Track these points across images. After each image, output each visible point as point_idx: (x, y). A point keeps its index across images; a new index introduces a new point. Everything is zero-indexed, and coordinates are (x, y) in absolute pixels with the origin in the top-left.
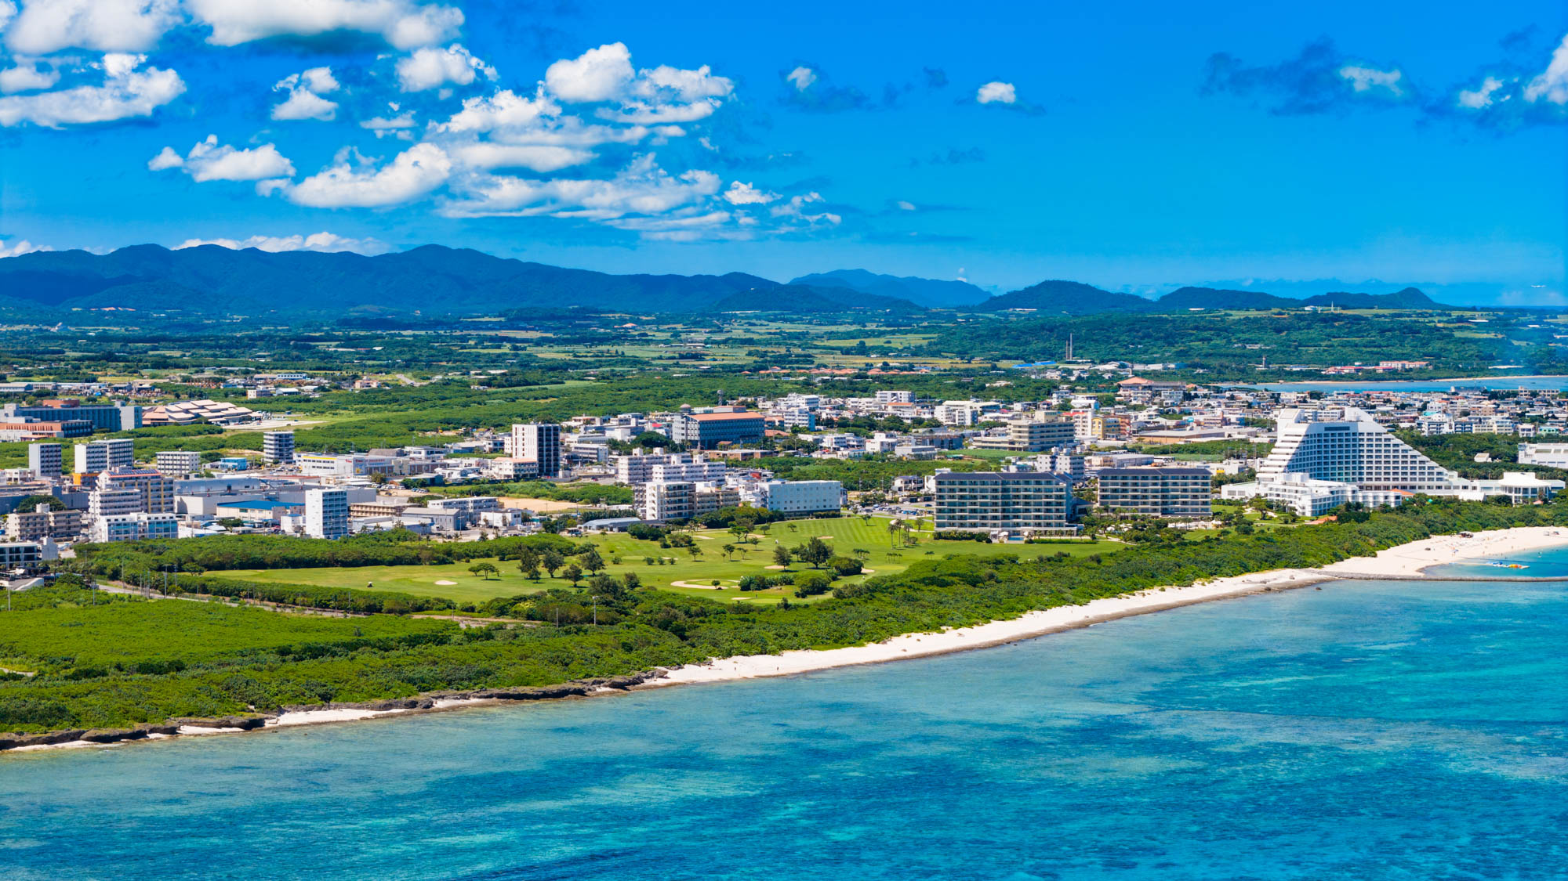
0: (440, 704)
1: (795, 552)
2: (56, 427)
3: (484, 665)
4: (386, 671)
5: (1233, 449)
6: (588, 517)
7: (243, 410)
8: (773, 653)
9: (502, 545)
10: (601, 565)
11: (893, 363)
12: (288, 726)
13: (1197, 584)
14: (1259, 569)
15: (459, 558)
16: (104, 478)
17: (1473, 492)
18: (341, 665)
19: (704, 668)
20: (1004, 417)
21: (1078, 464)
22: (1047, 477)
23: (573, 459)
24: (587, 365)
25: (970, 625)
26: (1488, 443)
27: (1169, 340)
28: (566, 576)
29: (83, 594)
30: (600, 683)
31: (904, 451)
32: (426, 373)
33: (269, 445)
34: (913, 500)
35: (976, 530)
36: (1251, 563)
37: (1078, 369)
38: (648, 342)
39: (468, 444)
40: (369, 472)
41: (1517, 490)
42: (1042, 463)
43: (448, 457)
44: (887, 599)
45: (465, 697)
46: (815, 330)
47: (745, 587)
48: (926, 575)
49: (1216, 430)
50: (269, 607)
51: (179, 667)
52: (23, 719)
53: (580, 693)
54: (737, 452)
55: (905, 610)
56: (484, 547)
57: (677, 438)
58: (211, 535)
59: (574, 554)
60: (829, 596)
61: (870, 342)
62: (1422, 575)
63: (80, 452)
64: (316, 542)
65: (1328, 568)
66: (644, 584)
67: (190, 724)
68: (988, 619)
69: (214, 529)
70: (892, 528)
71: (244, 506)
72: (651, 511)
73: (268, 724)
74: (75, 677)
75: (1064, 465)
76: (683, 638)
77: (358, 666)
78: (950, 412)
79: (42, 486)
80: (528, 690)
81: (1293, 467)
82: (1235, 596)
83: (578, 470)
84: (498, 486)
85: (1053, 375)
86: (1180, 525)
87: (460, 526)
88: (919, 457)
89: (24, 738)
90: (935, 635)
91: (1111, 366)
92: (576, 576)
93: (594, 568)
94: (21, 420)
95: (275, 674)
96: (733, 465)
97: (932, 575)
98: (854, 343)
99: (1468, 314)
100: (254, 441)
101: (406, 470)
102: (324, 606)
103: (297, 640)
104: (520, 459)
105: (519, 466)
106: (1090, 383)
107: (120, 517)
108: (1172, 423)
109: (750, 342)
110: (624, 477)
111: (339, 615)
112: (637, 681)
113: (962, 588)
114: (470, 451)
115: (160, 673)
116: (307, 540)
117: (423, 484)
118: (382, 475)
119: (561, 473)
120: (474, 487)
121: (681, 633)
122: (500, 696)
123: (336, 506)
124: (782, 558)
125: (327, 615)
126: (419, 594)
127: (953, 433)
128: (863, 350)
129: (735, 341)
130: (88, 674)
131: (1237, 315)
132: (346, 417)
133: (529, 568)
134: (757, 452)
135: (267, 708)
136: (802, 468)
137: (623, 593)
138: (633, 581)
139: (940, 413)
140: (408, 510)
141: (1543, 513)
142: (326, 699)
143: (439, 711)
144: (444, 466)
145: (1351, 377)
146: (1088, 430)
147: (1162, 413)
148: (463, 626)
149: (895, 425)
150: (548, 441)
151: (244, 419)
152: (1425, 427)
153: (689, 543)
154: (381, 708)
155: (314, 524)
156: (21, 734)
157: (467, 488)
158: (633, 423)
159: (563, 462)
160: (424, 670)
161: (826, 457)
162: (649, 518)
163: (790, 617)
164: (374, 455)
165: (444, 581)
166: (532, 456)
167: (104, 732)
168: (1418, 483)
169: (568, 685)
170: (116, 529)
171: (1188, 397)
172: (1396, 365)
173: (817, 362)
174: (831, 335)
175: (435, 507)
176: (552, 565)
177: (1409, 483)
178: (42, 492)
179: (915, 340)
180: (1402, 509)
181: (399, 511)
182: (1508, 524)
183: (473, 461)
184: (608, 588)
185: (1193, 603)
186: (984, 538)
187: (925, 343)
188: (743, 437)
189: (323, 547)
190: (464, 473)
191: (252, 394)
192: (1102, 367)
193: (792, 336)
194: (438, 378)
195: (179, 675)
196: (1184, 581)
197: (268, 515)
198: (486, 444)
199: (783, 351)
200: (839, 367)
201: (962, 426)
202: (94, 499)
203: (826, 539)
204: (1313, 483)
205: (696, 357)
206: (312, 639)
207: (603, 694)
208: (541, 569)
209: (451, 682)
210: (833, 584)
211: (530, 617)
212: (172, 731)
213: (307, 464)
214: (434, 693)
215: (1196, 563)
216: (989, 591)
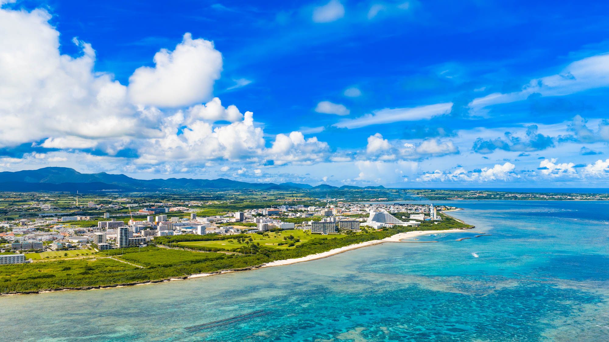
0: (222, 272)
1: (287, 237)
2: (154, 212)
3: (231, 264)
4: (212, 265)
5: (360, 216)
6: (249, 230)
7: (188, 208)
8: (286, 259)
9: (234, 236)
10: (252, 240)
11: (298, 199)
12: (192, 278)
13: (360, 243)
14: (371, 240)
15: (226, 239)
16: (160, 224)
17: (405, 224)
18: (203, 265)
19: (273, 263)
20: (320, 210)
21: (335, 219)
22: (331, 223)
23: (246, 218)
24: (247, 199)
25: (321, 253)
26: (403, 214)
27: (343, 195)
28: (246, 243)
29: (154, 248)
30: (253, 267)
31: (303, 216)
32: (220, 201)
33: (192, 215)
34: (307, 226)
35: (319, 232)
36: (369, 239)
37: (329, 200)
38: (257, 195)
39: (228, 215)
40: (210, 221)
41: (413, 224)
42: (328, 220)
43: (224, 218)
44: (305, 248)
45: (227, 270)
46: (284, 192)
47: (279, 245)
48: (311, 243)
49: (356, 212)
50: (189, 250)
51: (171, 266)
52: (138, 278)
53: (250, 269)
54: (275, 217)
55: (309, 250)
56: (231, 237)
57: (264, 214)
58: (180, 235)
59: (247, 238)
60: (295, 247)
61: (294, 195)
62: (399, 241)
63: (157, 218)
64: (200, 236)
65: (383, 240)
66: (260, 245)
67: (173, 278)
68: (324, 251)
69: (180, 233)
70: (304, 232)
71: (186, 228)
72: (261, 229)
73: (188, 278)
74: (150, 268)
75: (332, 220)
76: (269, 257)
77: (206, 265)
78: (310, 209)
79: (149, 225)
80: (239, 269)
81: (373, 220)
82: (368, 246)
83: (247, 220)
84: (233, 224)
85: (325, 201)
86: (355, 231)
87: (226, 232)
88: (306, 217)
89: (138, 282)
90: (315, 255)
91: (335, 199)
92: (247, 243)
93: (251, 241)
94: (147, 211)
95: (190, 267)
96: (274, 219)
97: (313, 242)
98: (291, 195)
99: (392, 190)
100: (189, 214)
101: (216, 221)
102: (200, 250)
103: (194, 259)
104: (237, 218)
105: (236, 220)
106: (332, 202)
107: (163, 231)
108: (348, 211)
109: (274, 195)
110: (255, 221)
111: (203, 252)
112: (260, 266)
113: (319, 245)
114: (228, 217)
115: (167, 267)
116: (198, 235)
117: (219, 223)
118: (212, 222)
119: (244, 221)
120: (228, 224)
121: (268, 256)
122: (234, 270)
123: (203, 229)
124: (285, 239)
125: (201, 252)
126: (219, 247)
127: (311, 213)
128: (293, 196)
129: (272, 195)
130: (152, 268)
131: (354, 190)
132: (206, 210)
133: (239, 241)
134: (278, 217)
135: (188, 274)
136: (286, 220)
137: (257, 247)
138: (258, 244)
139: (309, 209)
140: (217, 229)
141: (418, 229)
142: (200, 272)
143: (223, 274)
144: (223, 220)
145: (374, 201)
146: (334, 212)
147: (346, 209)
148: (227, 254)
149: (301, 211)
150: (242, 215)
151: (188, 210)
152: (392, 211)
153: (268, 235)
154: (211, 273)
155: (199, 232)
156: (138, 281)
157: (227, 224)
158: (256, 211)
159: (244, 219)
160: (219, 265)
161: (290, 217)
162: (260, 230)
163: (288, 252)
164: (210, 218)
165: (223, 244)
166: (239, 217)
167: (155, 281)
168: (395, 223)
169: (247, 268)
170: (162, 233)
171: (350, 205)
172: (382, 199)
173: (286, 198)
174: (287, 194)
175: (221, 228)
176: (243, 240)
177: (393, 223)
178: (149, 226)
179: (301, 195)
180: (393, 228)
181: (215, 229)
182: (412, 230)
183: (228, 218)
184: (254, 246)
185: (360, 247)
186: (320, 234)
187: (303, 195)
188: (275, 214)
189: (201, 237)
190: (227, 221)
191: (189, 205)
192: (333, 199)
193: (281, 194)
194: (222, 202)
195: (171, 267)
196: (358, 243)
197: (191, 230)
198: (231, 215)
199: (280, 197)
200: (289, 199)
201: (312, 211)
202: (158, 227)
203: (292, 234)
204: (377, 223)
205: (266, 198)
206: (198, 258)
207: (254, 269)
208: (241, 241)
209: (225, 267)
210: (295, 244)
211: (239, 252)
212: (169, 280)
213: (199, 220)
214: (221, 270)
215: (359, 239)
216: (324, 246)
